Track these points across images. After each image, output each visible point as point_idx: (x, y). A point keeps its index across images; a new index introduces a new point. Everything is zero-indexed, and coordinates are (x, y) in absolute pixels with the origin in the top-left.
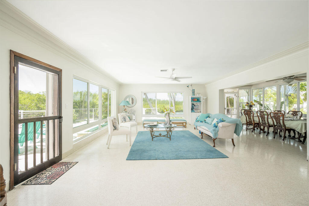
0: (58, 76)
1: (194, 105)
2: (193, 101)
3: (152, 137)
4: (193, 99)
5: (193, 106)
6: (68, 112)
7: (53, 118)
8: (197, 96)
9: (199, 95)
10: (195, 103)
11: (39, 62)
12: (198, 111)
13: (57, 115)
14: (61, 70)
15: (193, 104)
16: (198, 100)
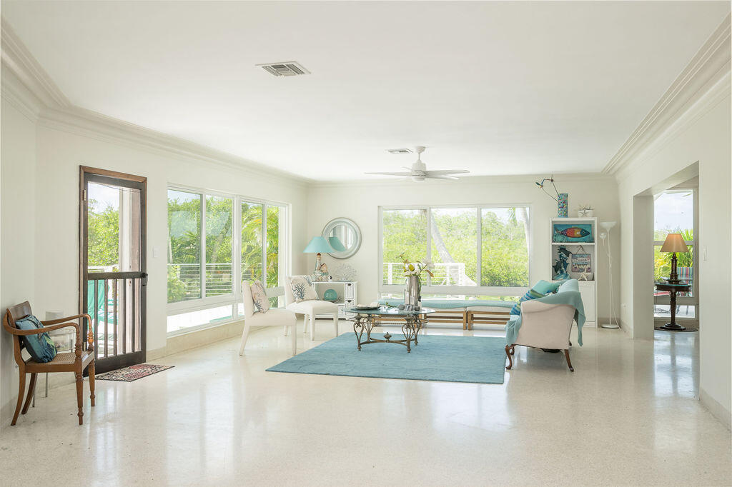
0: (141, 192)
1: (568, 253)
2: (560, 238)
3: (359, 341)
4: (562, 231)
5: (564, 255)
6: (161, 270)
7: (132, 276)
8: (575, 218)
9: (585, 214)
10: (572, 246)
11: (112, 174)
12: (584, 275)
13: (138, 271)
14: (145, 179)
15: (562, 249)
16: (585, 233)
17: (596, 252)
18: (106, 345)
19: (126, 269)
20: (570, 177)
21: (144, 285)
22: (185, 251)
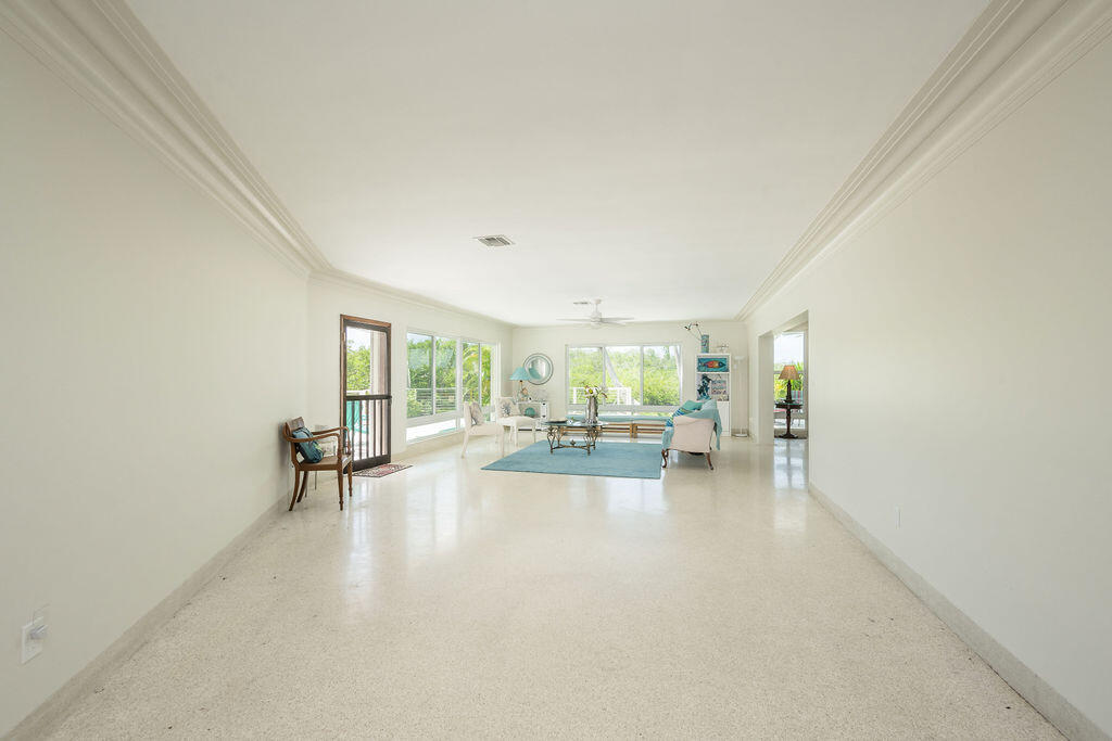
0: (387, 335)
1: (709, 380)
3: (551, 447)
4: (705, 364)
5: (706, 382)
6: (402, 394)
7: (380, 397)
8: (714, 353)
9: (721, 351)
10: (710, 374)
12: (721, 396)
13: (384, 394)
14: (390, 325)
15: (705, 377)
16: (722, 365)
17: (730, 379)
18: (361, 450)
19: (376, 393)
20: (710, 322)
21: (389, 405)
22: (420, 379)
